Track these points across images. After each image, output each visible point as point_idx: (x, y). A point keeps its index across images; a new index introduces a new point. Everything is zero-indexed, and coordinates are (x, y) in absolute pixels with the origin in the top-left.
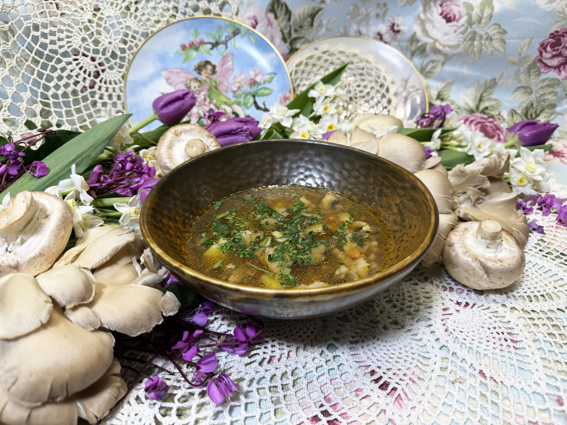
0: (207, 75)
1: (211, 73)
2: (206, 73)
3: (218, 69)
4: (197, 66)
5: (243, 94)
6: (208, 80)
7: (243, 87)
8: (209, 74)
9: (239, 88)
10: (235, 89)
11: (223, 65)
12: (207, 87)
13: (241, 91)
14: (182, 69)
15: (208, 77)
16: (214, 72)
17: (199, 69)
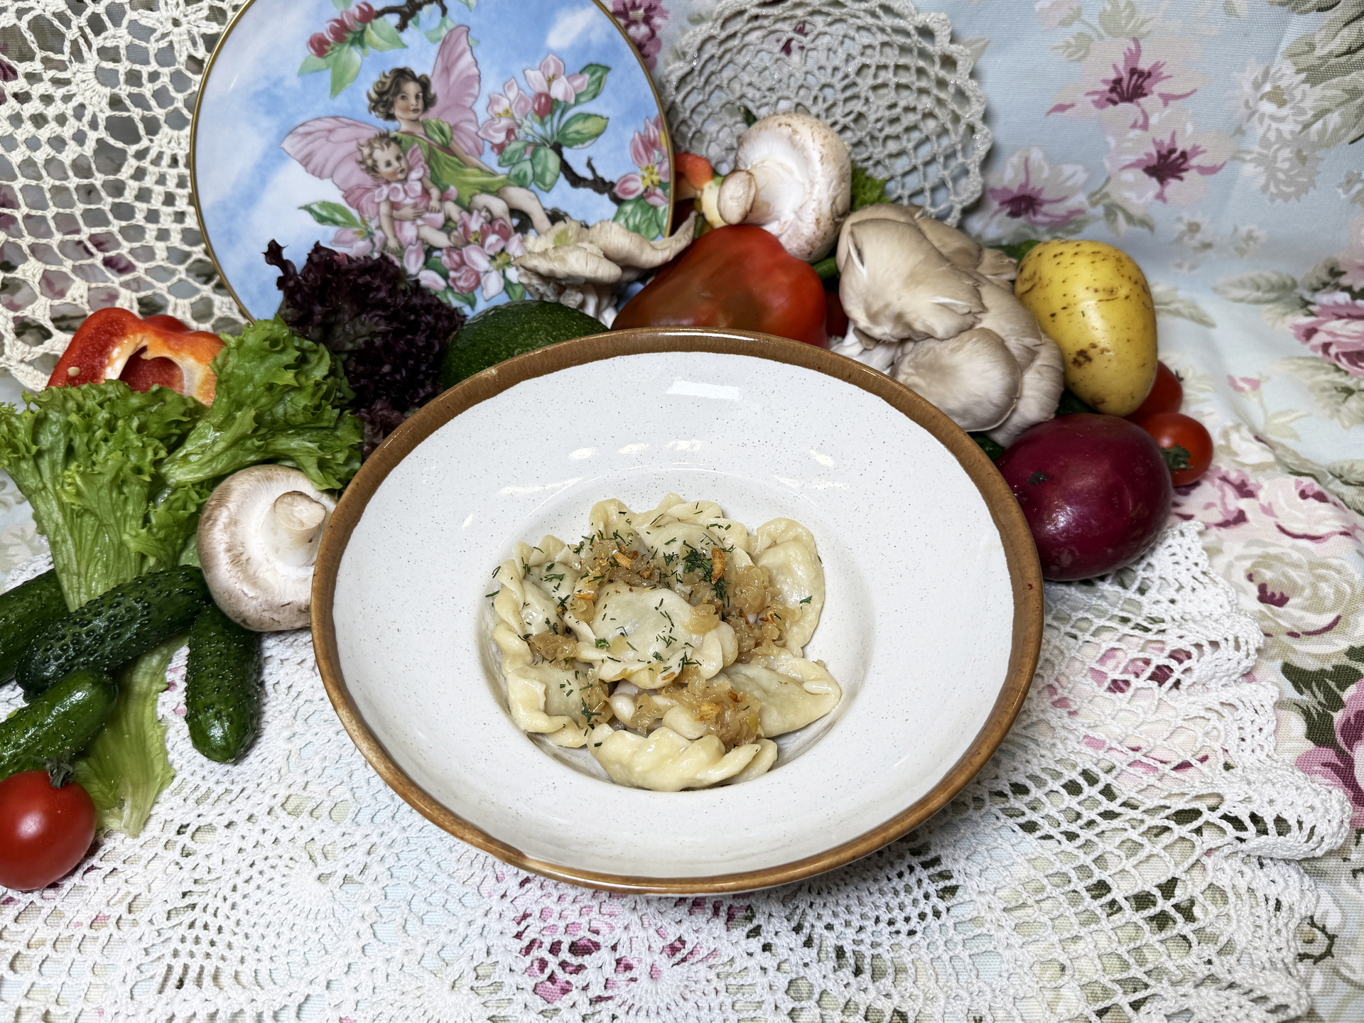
0: (413, 116)
1: (420, 106)
2: (406, 109)
3: (435, 88)
4: (374, 96)
5: (525, 148)
6: (419, 131)
7: (519, 126)
8: (416, 111)
9: (510, 132)
10: (500, 138)
11: (447, 70)
12: (421, 153)
13: (517, 139)
14: (335, 118)
15: (416, 121)
16: (428, 101)
17: (384, 101)
